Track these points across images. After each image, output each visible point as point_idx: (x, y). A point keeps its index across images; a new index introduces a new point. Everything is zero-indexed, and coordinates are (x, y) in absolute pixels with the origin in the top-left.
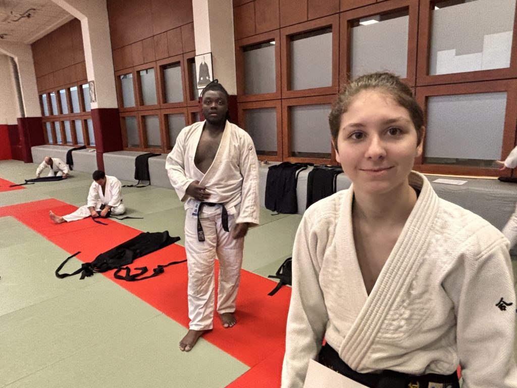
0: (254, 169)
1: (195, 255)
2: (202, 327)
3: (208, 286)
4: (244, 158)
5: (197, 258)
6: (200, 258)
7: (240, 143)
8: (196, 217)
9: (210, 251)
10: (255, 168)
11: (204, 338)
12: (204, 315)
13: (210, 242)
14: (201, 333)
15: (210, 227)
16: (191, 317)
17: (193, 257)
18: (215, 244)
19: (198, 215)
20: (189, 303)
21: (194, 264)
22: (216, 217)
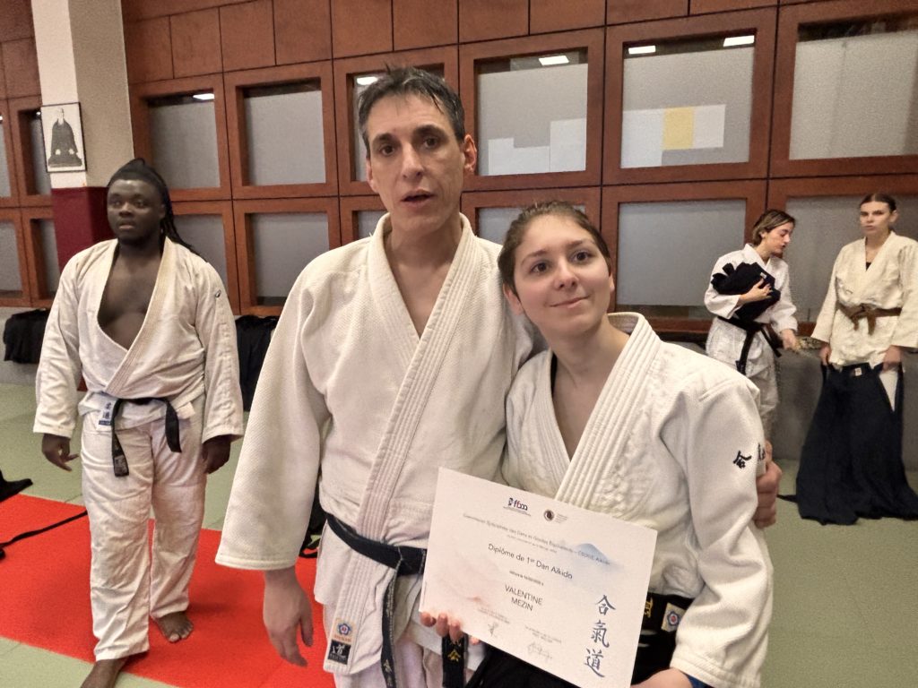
0: (225, 334)
1: (107, 504)
2: (126, 649)
3: (137, 565)
4: (204, 313)
5: (114, 511)
6: (119, 509)
7: (197, 284)
8: (109, 428)
9: (140, 493)
10: (227, 330)
11: (131, 672)
12: (129, 625)
13: (141, 477)
14: (123, 663)
15: (138, 447)
16: (99, 633)
17: (105, 510)
18: (150, 480)
19: (113, 424)
20: (94, 605)
21: (106, 522)
22: (153, 424)
